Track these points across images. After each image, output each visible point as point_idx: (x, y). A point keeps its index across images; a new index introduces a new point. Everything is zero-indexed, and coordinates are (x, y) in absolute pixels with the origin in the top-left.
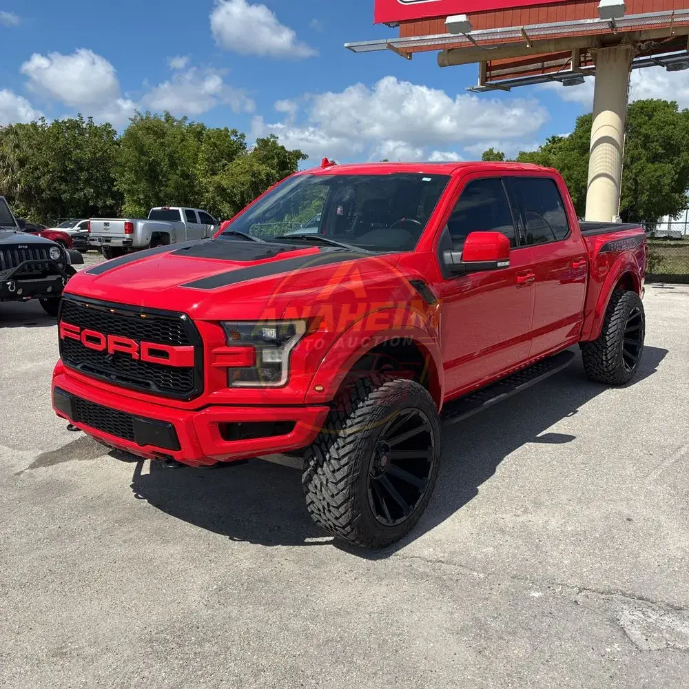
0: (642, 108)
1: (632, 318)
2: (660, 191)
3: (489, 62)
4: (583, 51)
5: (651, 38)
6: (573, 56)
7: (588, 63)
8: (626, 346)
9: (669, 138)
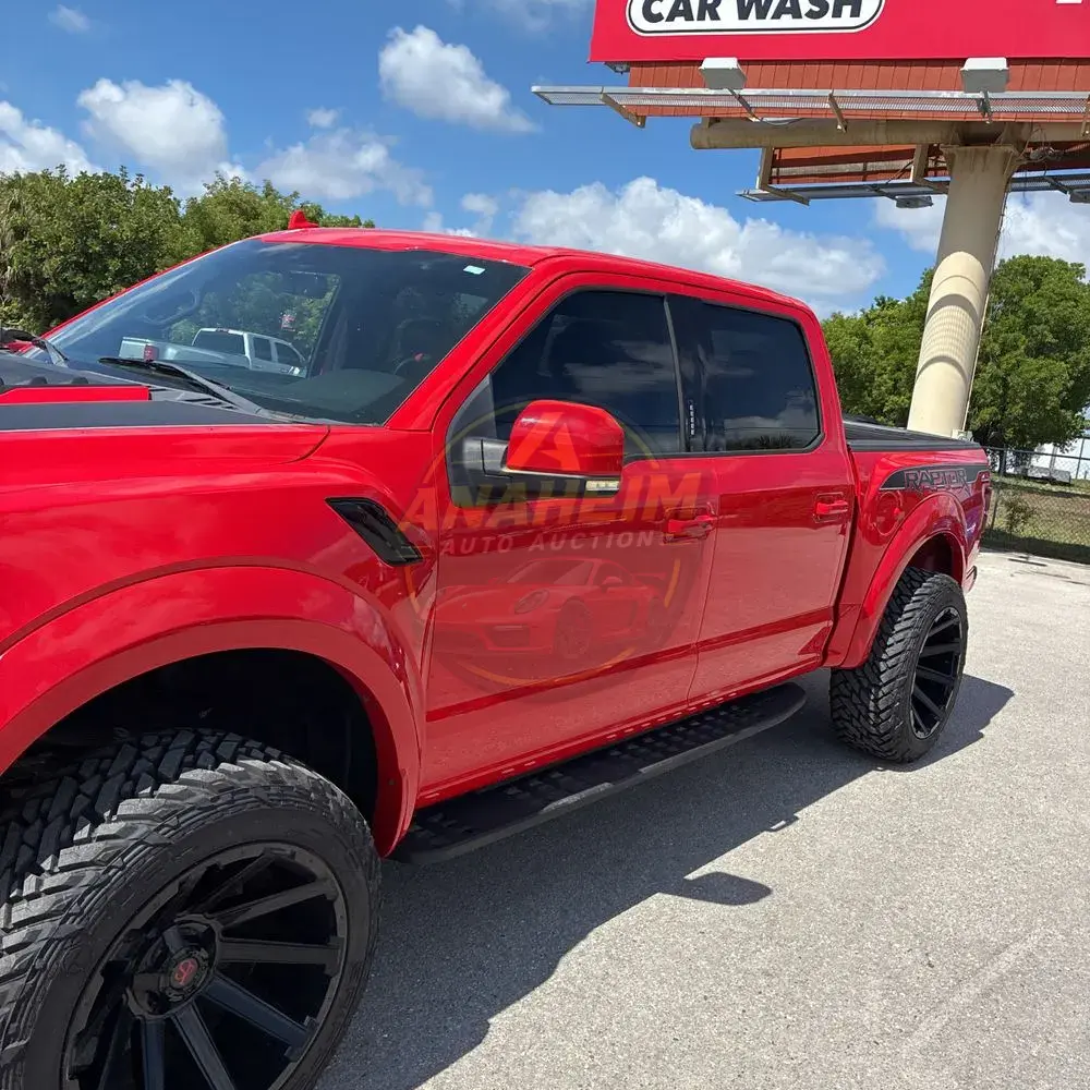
0: (1025, 267)
1: (937, 630)
2: (1044, 403)
3: (777, 152)
4: (933, 151)
5: (1049, 139)
6: (916, 159)
7: (939, 172)
8: (920, 682)
9: (1066, 320)
